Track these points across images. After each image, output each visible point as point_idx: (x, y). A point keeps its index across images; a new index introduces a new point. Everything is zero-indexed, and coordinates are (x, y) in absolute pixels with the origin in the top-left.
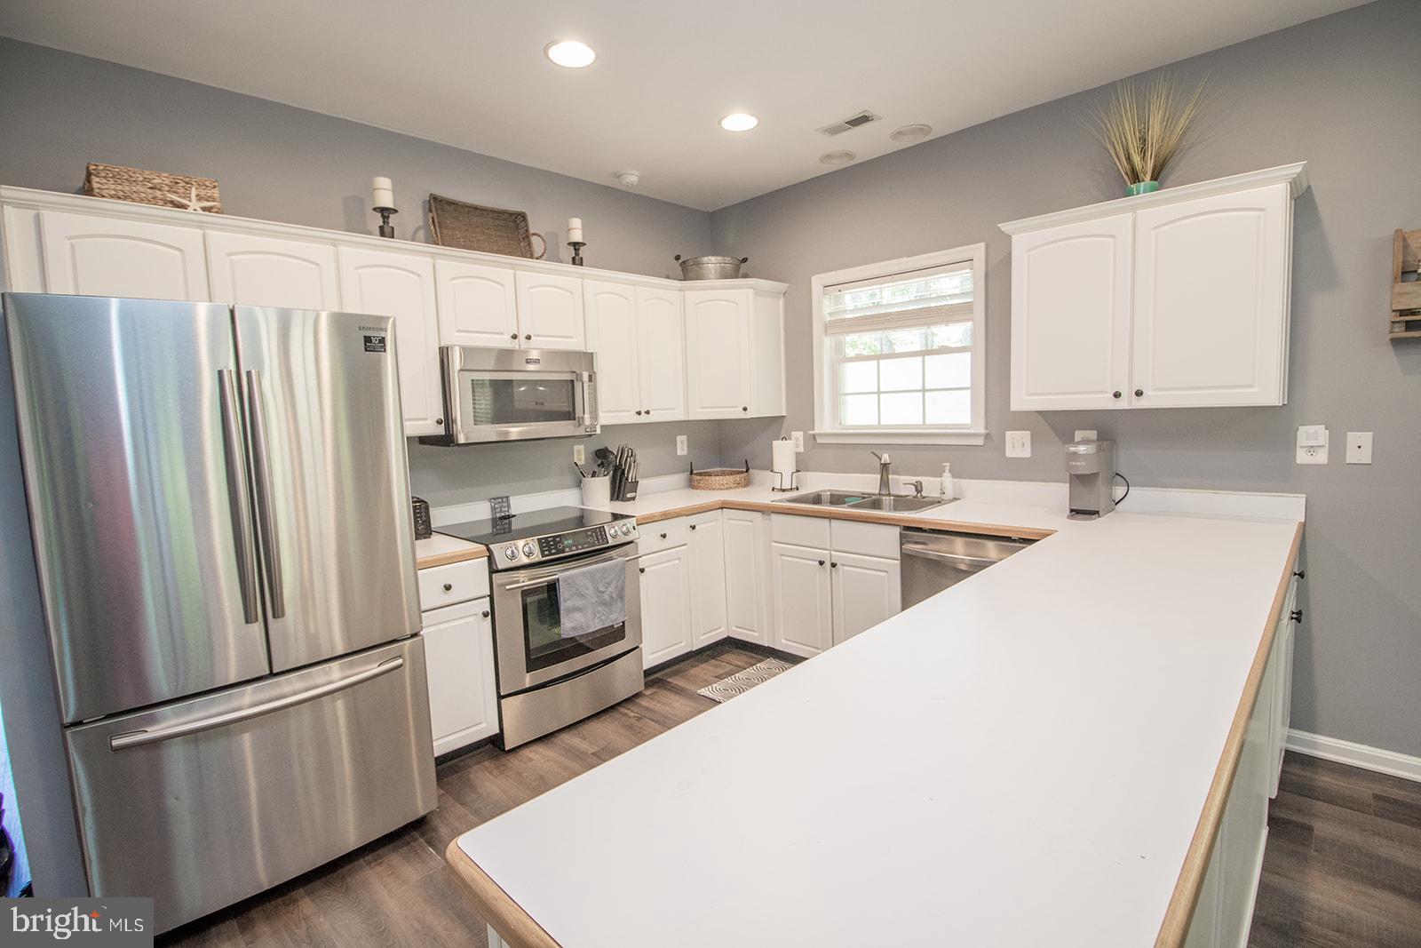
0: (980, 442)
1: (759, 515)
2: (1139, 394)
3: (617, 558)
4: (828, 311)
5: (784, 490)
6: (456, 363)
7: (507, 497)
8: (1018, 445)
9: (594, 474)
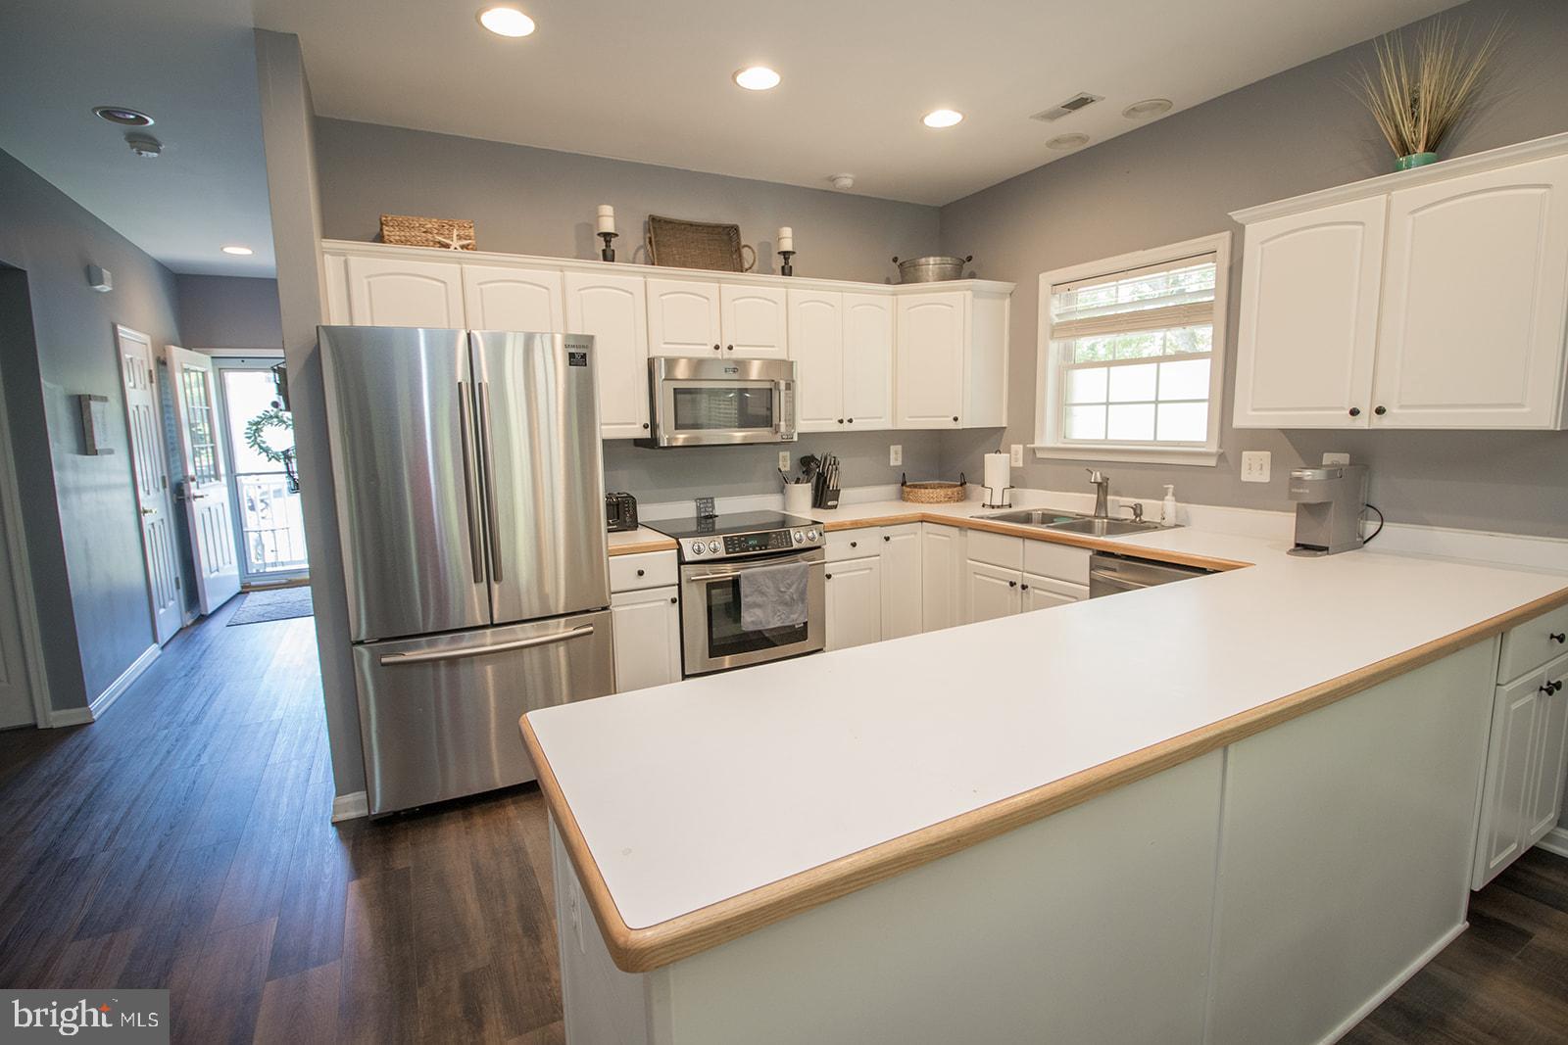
0: (1212, 462)
1: (955, 531)
2: (1380, 411)
3: (801, 562)
4: (1057, 312)
5: (993, 507)
6: (661, 373)
7: (712, 498)
8: (1256, 468)
9: (798, 481)
